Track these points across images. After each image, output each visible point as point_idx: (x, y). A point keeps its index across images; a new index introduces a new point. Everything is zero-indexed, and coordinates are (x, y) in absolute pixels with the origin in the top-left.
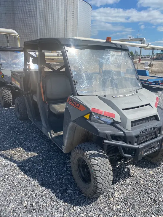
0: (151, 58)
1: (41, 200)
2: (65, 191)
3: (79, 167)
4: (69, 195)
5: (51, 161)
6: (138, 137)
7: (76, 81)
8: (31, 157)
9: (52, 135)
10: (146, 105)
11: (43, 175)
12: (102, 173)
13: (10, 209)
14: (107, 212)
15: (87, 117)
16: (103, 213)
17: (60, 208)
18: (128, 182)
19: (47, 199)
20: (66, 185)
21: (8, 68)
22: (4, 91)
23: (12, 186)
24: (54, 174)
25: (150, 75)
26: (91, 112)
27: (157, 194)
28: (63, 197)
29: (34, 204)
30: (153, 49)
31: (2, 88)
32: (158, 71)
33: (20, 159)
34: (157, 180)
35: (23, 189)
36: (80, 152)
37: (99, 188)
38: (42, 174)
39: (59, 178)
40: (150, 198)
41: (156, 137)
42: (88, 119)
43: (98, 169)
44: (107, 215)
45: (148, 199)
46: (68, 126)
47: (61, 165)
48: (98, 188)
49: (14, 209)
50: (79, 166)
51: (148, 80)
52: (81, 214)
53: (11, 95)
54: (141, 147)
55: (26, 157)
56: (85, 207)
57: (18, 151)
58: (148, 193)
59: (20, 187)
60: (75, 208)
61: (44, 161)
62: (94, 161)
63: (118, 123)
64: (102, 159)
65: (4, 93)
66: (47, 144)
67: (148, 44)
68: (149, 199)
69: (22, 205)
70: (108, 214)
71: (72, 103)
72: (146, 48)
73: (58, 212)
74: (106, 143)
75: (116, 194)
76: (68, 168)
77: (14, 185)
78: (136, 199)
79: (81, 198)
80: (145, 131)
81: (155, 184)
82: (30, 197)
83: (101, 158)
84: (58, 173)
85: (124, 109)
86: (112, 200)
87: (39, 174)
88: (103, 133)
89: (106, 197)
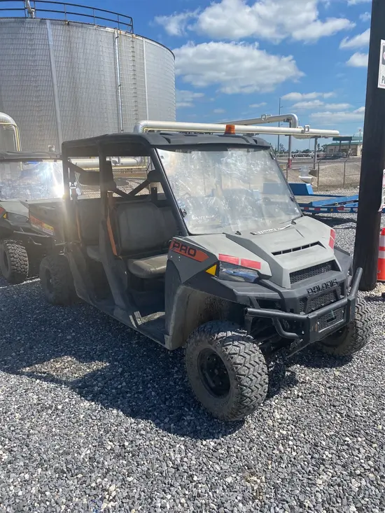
0: (315, 156)
1: (138, 437)
2: (180, 418)
3: (202, 371)
4: (189, 423)
5: (140, 374)
6: (304, 299)
7: (183, 210)
8: (98, 370)
9: (138, 320)
10: (312, 245)
11: (130, 397)
12: (249, 368)
13: (82, 456)
14: (264, 443)
15: (212, 271)
16: (258, 444)
17: (178, 446)
18: (296, 393)
19: (149, 435)
20: (180, 408)
21: (14, 198)
22: (10, 246)
23: (74, 421)
24: (153, 393)
25: (315, 193)
26: (219, 261)
27: (351, 406)
28: (179, 428)
29: (126, 444)
30: (316, 137)
31: (6, 241)
32: (333, 184)
33: (76, 375)
34: (349, 384)
35: (99, 424)
36: (203, 338)
37: (247, 397)
38: (129, 395)
39: (163, 399)
40: (339, 413)
41: (337, 299)
42: (214, 274)
43: (242, 362)
44: (265, 446)
45: (336, 416)
46: (175, 293)
47: (162, 378)
48: (245, 396)
49: (91, 455)
50: (202, 368)
51: (311, 203)
52: (218, 450)
53: (26, 255)
54: (313, 316)
55: (88, 370)
56: (222, 439)
57: (68, 362)
58: (334, 406)
59: (90, 420)
60: (204, 443)
61: (126, 375)
62: (231, 349)
63: (268, 277)
64: (247, 344)
65: (11, 251)
66: (123, 345)
67: (305, 128)
68: (337, 414)
69: (104, 448)
70: (267, 445)
71: (181, 249)
72: (301, 136)
73: (174, 451)
74: (251, 313)
75: (276, 413)
76: (177, 380)
77: (80, 419)
78: (314, 417)
79: (213, 425)
80: (316, 290)
81: (346, 390)
82: (116, 434)
83: (243, 342)
84: (160, 391)
85: (275, 254)
86: (270, 422)
87: (123, 397)
88: (244, 296)
89: (259, 421)
